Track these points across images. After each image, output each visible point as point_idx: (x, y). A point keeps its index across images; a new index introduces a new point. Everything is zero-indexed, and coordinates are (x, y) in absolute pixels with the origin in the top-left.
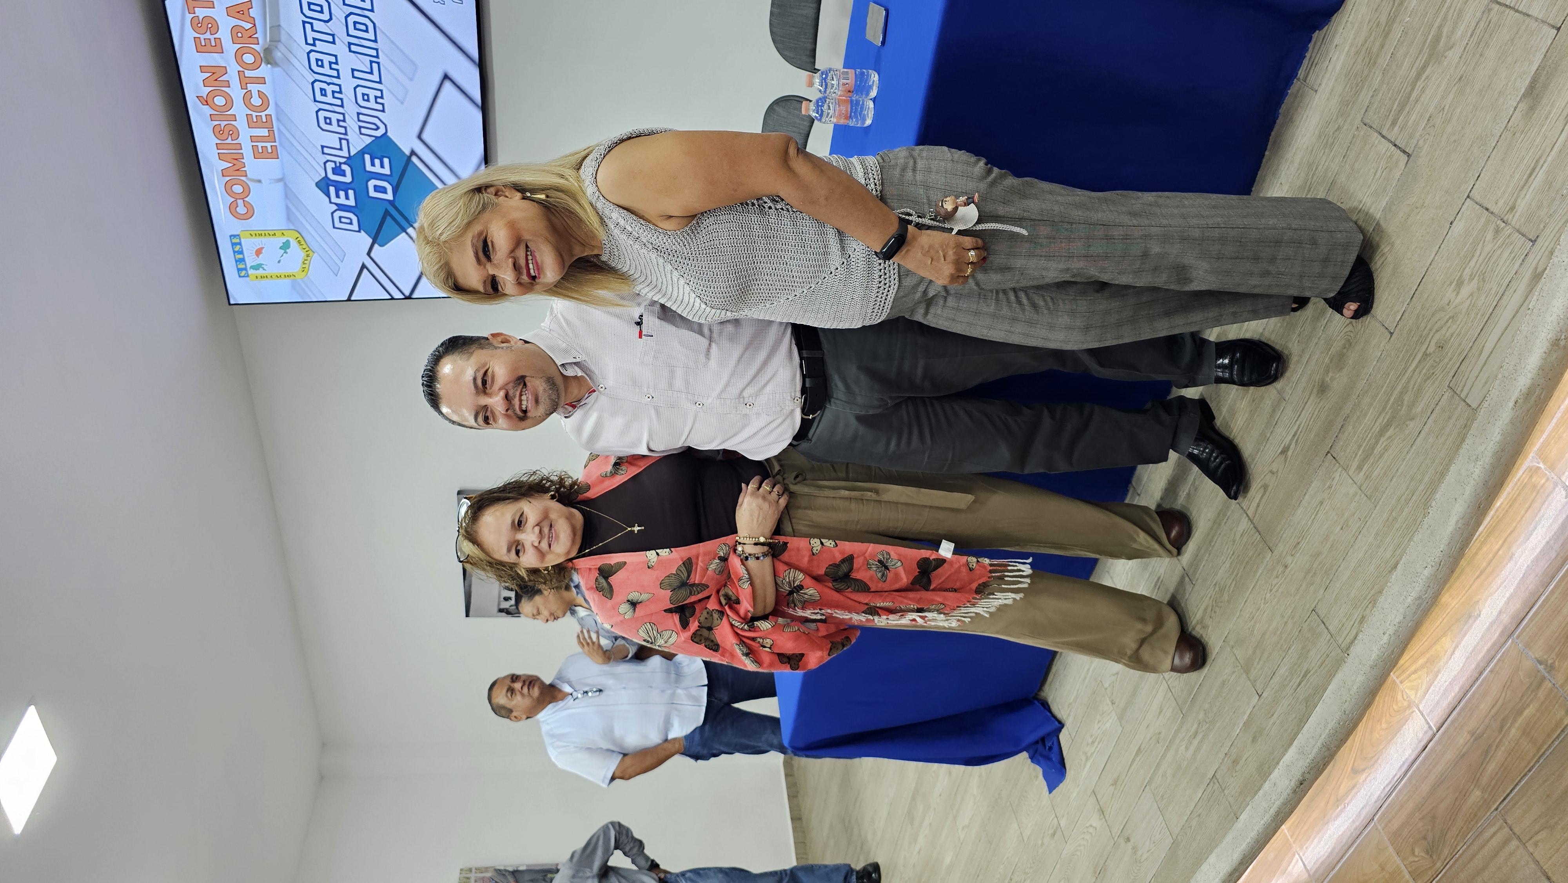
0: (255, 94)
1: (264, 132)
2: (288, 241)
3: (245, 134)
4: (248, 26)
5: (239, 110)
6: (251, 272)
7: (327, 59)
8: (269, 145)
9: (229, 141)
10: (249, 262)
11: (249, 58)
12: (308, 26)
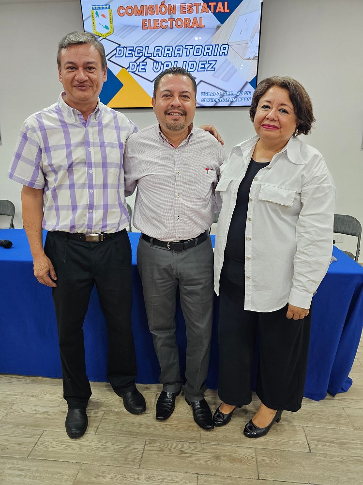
0: (166, 24)
1: (152, 25)
2: (109, 29)
3: (152, 18)
4: (191, 24)
5: (160, 17)
6: (95, 11)
7: (180, 52)
8: (148, 26)
9: (148, 11)
10: (99, 11)
11: (179, 23)
12: (191, 47)
